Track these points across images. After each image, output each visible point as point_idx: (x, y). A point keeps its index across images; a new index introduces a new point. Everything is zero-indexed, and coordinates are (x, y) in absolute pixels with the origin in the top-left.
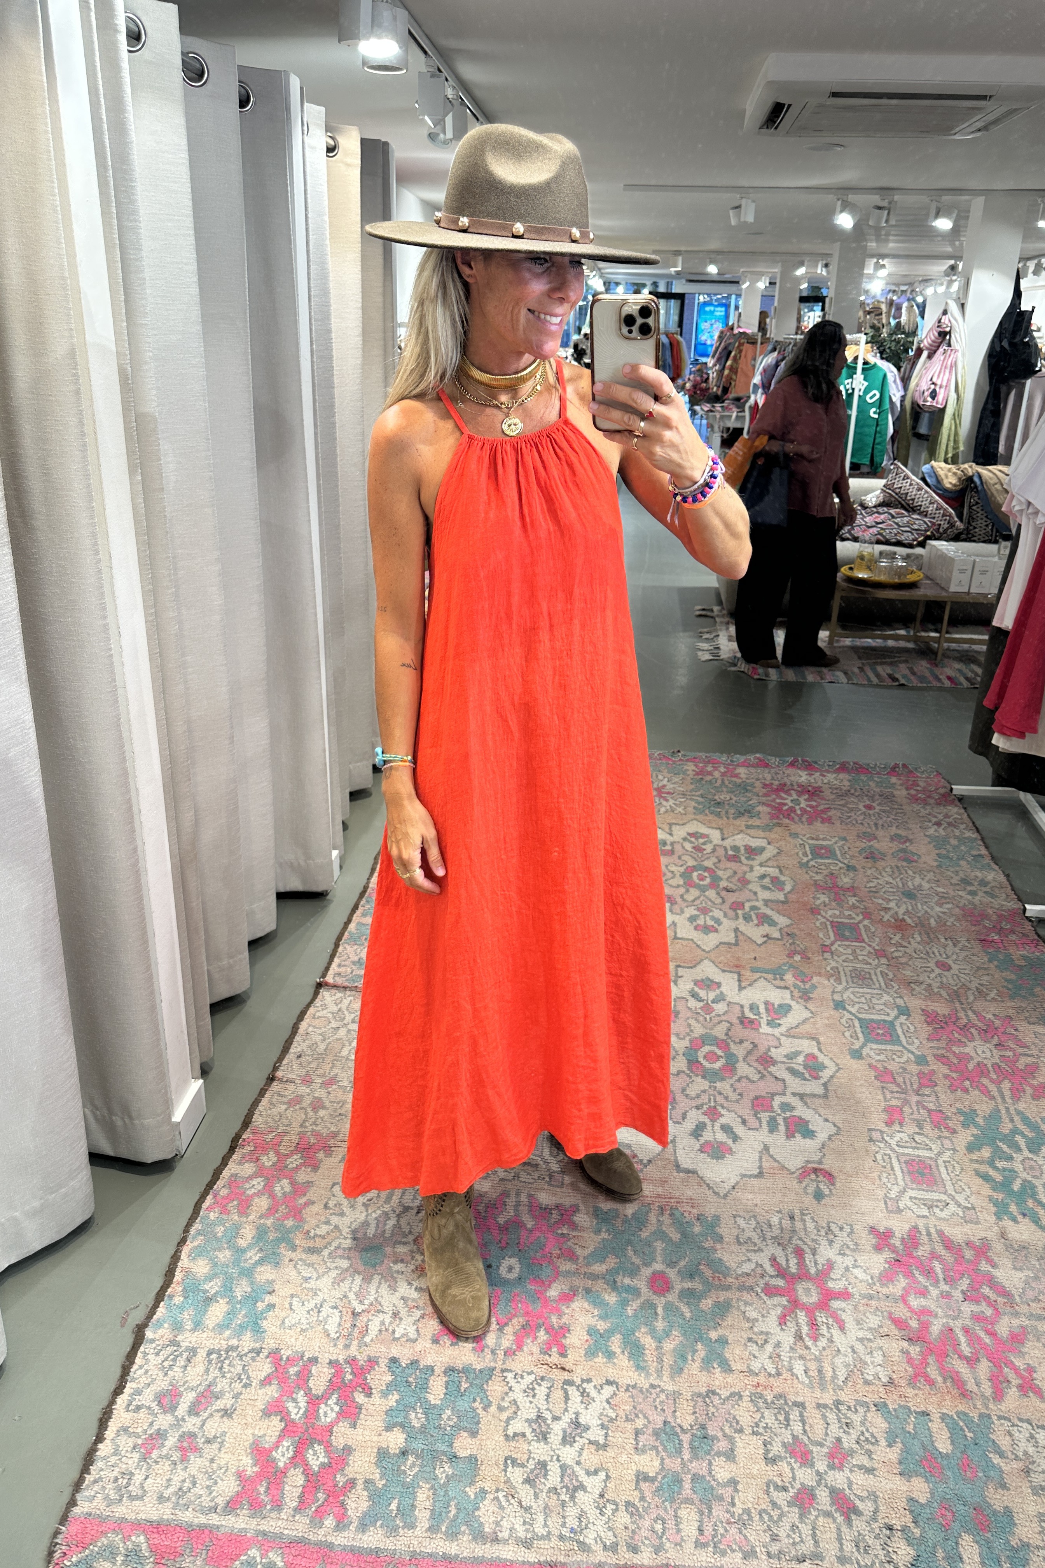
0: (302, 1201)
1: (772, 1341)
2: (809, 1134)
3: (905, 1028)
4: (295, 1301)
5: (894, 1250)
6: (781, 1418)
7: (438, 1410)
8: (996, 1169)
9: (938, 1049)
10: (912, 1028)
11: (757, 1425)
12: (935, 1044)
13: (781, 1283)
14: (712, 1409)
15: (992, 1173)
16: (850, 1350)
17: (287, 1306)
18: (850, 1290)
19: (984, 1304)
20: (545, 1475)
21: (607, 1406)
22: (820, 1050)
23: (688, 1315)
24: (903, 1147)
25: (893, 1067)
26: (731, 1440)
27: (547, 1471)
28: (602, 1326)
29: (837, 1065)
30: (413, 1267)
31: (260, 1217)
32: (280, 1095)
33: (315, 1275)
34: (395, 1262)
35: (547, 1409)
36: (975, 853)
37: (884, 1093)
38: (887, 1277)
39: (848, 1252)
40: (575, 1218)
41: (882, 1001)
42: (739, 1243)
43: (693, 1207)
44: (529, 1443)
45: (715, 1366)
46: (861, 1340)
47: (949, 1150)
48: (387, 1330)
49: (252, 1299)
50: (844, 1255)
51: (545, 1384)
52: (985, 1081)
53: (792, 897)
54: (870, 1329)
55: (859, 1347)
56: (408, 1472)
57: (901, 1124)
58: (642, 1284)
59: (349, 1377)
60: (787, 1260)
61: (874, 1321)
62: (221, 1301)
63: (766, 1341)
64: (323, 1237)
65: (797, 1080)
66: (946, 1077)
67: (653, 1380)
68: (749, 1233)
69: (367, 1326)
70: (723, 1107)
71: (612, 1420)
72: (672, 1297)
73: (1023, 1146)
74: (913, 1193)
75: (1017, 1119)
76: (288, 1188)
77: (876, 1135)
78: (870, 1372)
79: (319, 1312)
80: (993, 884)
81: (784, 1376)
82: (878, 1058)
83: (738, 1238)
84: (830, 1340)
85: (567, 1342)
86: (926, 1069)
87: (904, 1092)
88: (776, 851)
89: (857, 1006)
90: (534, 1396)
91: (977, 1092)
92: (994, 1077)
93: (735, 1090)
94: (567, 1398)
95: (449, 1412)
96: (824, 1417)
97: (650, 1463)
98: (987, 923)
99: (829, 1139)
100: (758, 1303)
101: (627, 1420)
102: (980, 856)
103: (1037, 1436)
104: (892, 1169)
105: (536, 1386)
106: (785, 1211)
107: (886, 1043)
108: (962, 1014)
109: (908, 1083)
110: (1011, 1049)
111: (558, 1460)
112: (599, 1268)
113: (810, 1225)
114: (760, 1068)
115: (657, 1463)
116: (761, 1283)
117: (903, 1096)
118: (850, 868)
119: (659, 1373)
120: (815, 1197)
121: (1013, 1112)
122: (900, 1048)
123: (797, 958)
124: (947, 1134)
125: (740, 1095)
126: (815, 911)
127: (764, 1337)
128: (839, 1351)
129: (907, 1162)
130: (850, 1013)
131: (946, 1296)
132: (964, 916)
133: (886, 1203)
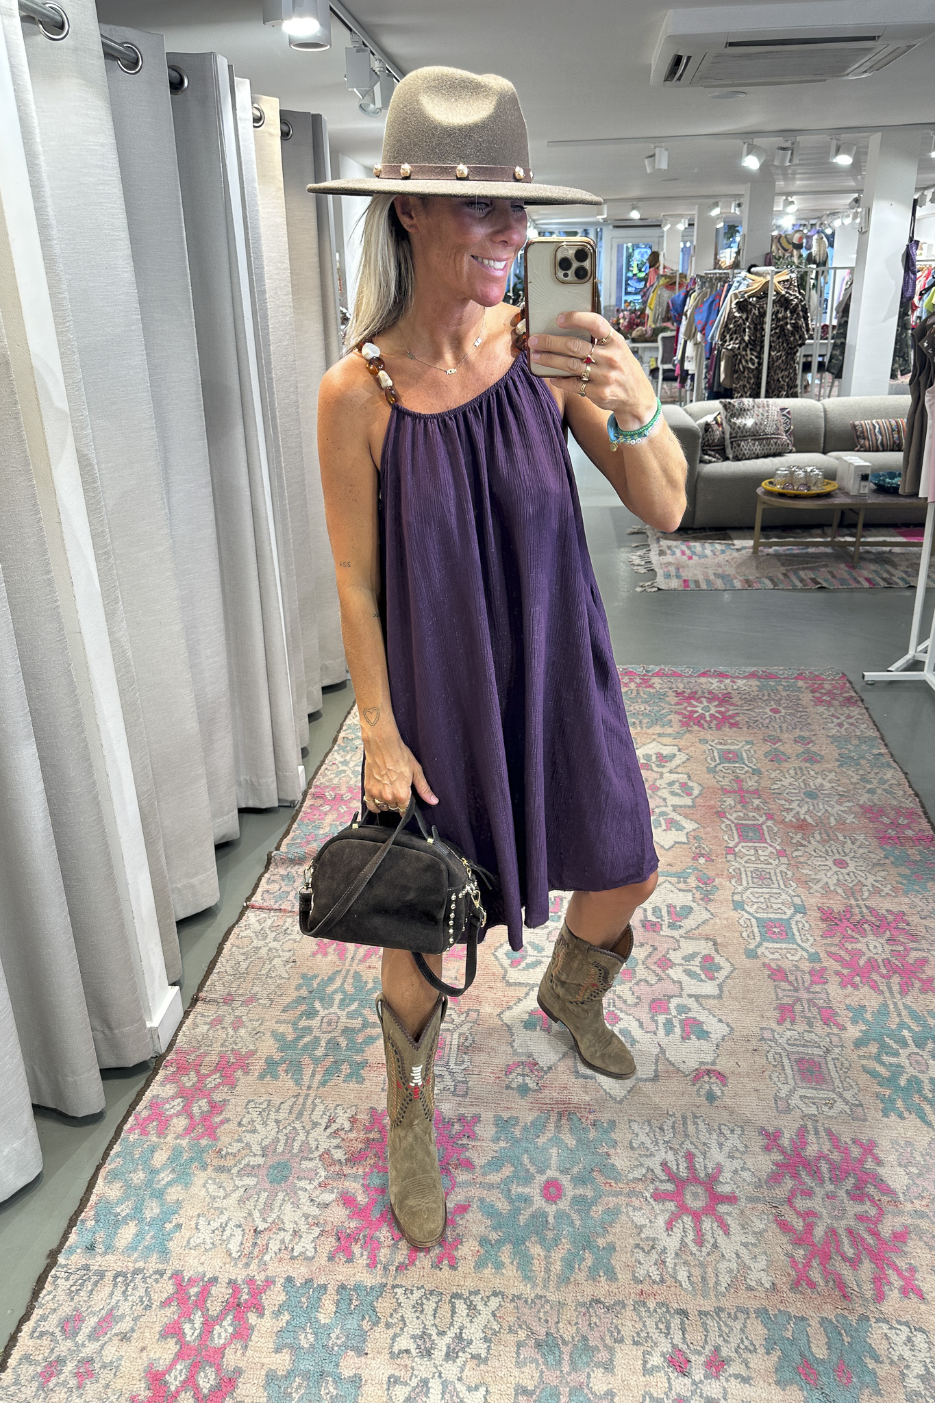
0: (217, 1119)
1: (659, 1248)
2: (703, 1035)
3: (800, 925)
4: (202, 1221)
5: (782, 1150)
6: (661, 1326)
7: (328, 1328)
8: (883, 1064)
9: (832, 945)
10: (806, 925)
11: (638, 1334)
12: (829, 941)
13: (669, 1187)
14: (594, 1319)
15: (880, 1069)
16: (734, 1256)
17: (194, 1226)
18: (737, 1194)
19: (868, 1203)
20: (426, 1395)
21: (492, 1319)
22: (717, 951)
23: (577, 1223)
24: (794, 1045)
25: (786, 965)
26: (611, 1350)
27: (428, 1389)
28: (494, 1236)
29: (732, 965)
30: (316, 1183)
31: (176, 1138)
32: (203, 1016)
33: (222, 1193)
34: (299, 1178)
35: (435, 1325)
36: (875, 751)
37: (776, 992)
38: (775, 1178)
39: (737, 1155)
40: (476, 1128)
41: (780, 901)
42: (632, 1148)
43: (590, 1113)
44: (413, 1361)
45: (602, 1274)
46: (745, 1245)
47: (837, 1046)
48: (286, 1248)
49: (162, 1220)
50: (732, 1157)
51: (434, 1299)
52: (875, 976)
53: (700, 801)
54: (755, 1233)
55: (743, 1252)
56: (294, 1395)
57: (793, 1021)
58: (534, 1191)
59: (245, 1297)
60: (678, 1165)
61: (759, 1225)
62: (130, 1223)
63: (653, 1247)
64: (234, 1155)
65: (694, 982)
66: (837, 973)
67: (539, 1291)
68: (642, 1138)
69: (267, 1244)
70: (622, 1012)
71: (495, 1333)
72: (563, 1204)
73: (910, 1041)
74: (801, 1092)
75: (904, 1012)
76: (206, 1108)
77: (767, 1034)
78: (753, 1276)
79: (224, 1230)
80: (893, 781)
81: (668, 1283)
82: (771, 956)
83: (631, 1142)
84: (715, 1245)
85: (458, 1254)
86: (818, 966)
87: (796, 990)
88: (684, 759)
89: (755, 906)
90: (422, 1311)
91: (866, 988)
92: (884, 972)
93: (633, 994)
94: (453, 1312)
95: (338, 1331)
96: (704, 1324)
97: (528, 1377)
98: (885, 820)
99: (723, 1039)
100: (646, 1209)
101: (510, 1331)
102: (882, 755)
103: (914, 1339)
104: (783, 1066)
105: (425, 1301)
106: (678, 1115)
107: (782, 940)
108: (856, 911)
109: (800, 982)
110: (902, 944)
111: (440, 1376)
112: (494, 1178)
113: (702, 1126)
114: (659, 970)
115: (537, 1375)
116: (651, 1188)
117: (796, 994)
118: (756, 772)
119: (546, 1282)
120: (707, 1099)
121: (901, 1006)
122: (795, 946)
123: (702, 860)
124: (836, 1030)
125: (638, 998)
126: (721, 814)
127: (651, 1243)
128: (723, 1256)
129: (799, 1061)
130: (749, 913)
131: (830, 1196)
132: (864, 814)
133: (776, 1103)
